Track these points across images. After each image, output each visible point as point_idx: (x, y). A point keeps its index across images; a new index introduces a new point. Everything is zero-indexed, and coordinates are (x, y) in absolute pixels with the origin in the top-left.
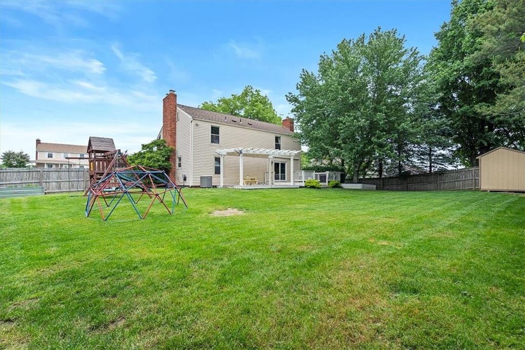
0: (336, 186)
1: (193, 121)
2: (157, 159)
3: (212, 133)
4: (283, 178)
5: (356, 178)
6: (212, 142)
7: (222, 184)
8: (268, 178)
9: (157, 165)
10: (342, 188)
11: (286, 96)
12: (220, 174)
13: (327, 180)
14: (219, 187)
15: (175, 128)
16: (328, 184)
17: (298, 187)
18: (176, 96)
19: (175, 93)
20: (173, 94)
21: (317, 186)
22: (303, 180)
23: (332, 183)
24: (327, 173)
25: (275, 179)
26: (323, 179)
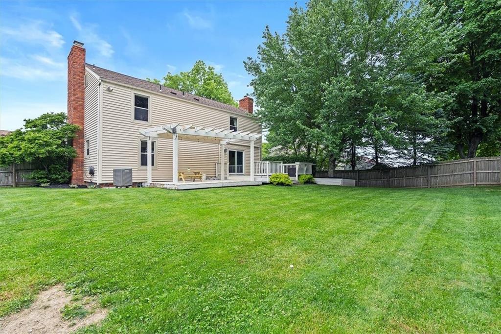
0: (309, 182)
1: (102, 83)
2: (44, 141)
3: (136, 105)
4: (240, 170)
5: (332, 170)
6: (136, 118)
7: (150, 181)
8: (219, 172)
9: (43, 151)
10: (315, 183)
11: (244, 62)
12: (147, 165)
13: (297, 174)
14: (145, 185)
15: (83, 98)
16: (298, 179)
17: (261, 184)
18: (84, 50)
19: (83, 47)
20: (79, 48)
21: (287, 183)
22: (268, 174)
23: (303, 177)
24: (297, 165)
25: (229, 172)
26: (291, 172)
